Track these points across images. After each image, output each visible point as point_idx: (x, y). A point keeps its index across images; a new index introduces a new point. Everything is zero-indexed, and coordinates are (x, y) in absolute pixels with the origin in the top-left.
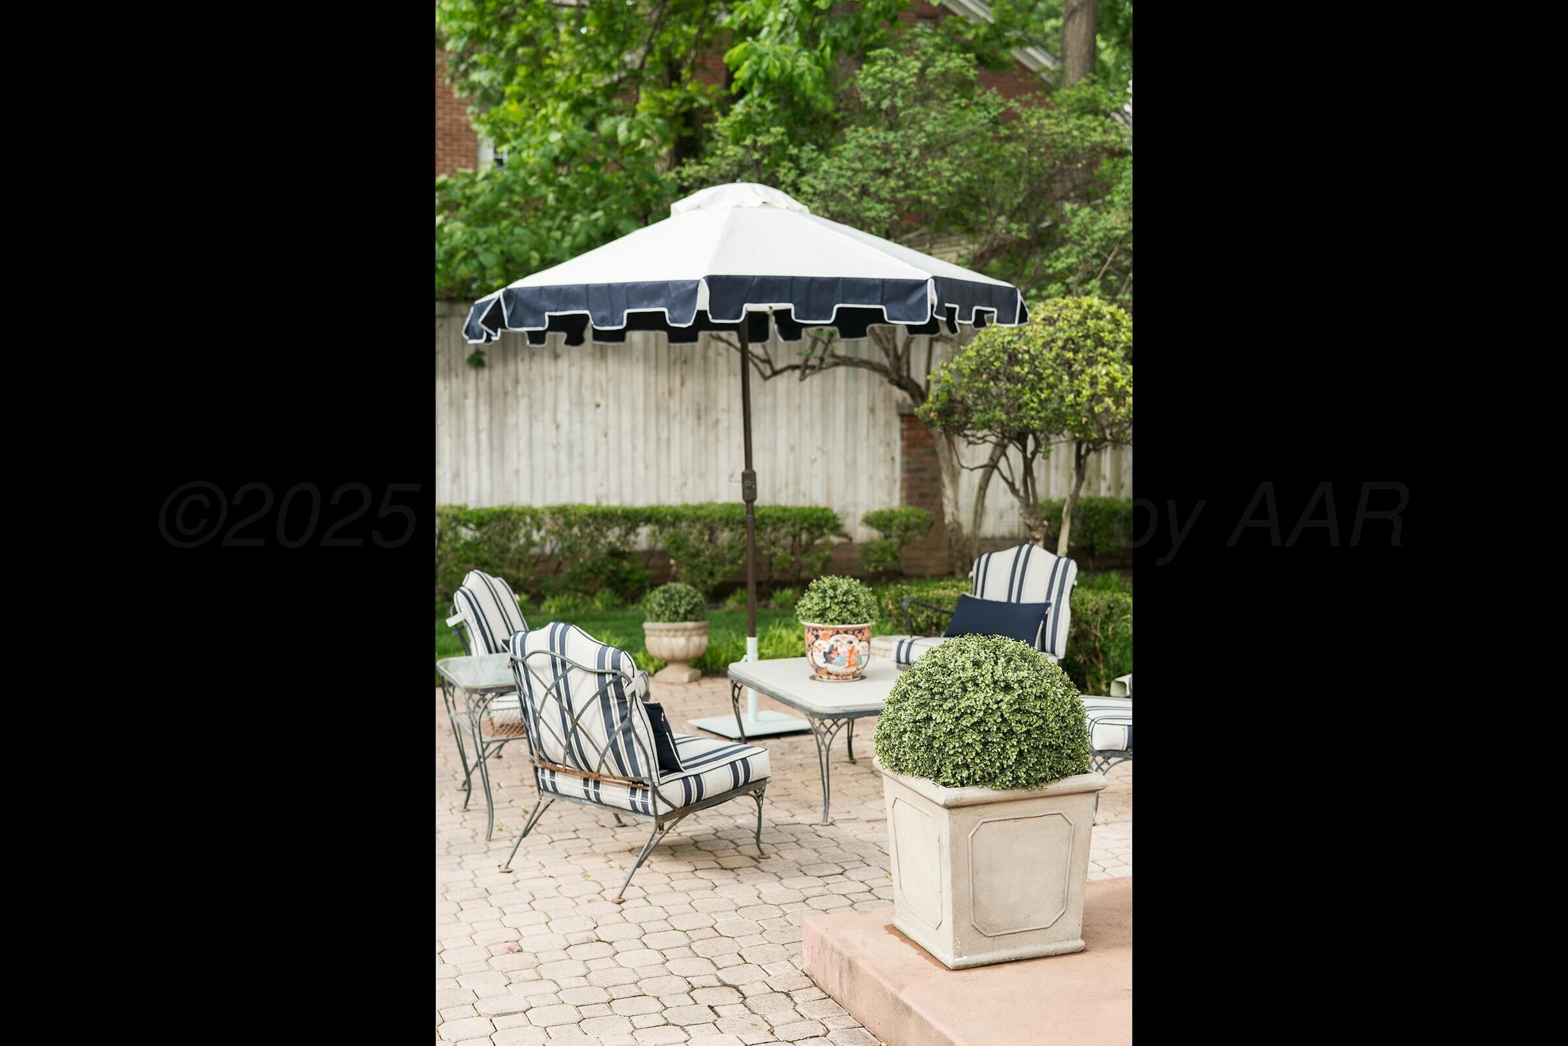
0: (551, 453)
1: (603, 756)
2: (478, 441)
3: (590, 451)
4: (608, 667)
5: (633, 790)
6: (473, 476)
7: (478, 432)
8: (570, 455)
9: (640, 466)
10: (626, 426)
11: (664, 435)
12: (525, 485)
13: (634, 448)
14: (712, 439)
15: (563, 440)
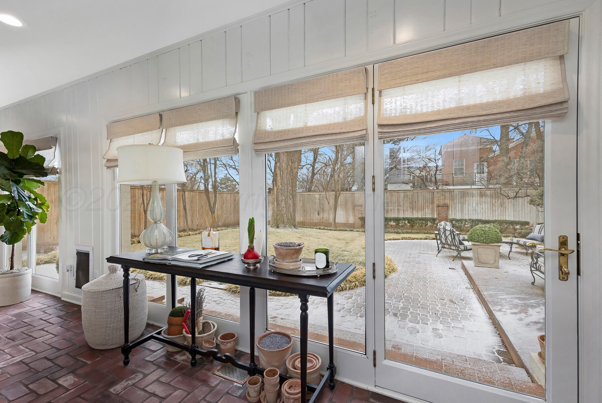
0: (472, 212)
1: (451, 242)
2: (459, 210)
3: (479, 211)
4: (452, 230)
5: (456, 247)
6: (458, 215)
7: (459, 208)
8: (475, 212)
9: (489, 214)
10: (487, 207)
11: (494, 209)
12: (467, 216)
13: (488, 211)
14: (504, 210)
15: (474, 210)
